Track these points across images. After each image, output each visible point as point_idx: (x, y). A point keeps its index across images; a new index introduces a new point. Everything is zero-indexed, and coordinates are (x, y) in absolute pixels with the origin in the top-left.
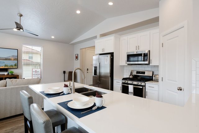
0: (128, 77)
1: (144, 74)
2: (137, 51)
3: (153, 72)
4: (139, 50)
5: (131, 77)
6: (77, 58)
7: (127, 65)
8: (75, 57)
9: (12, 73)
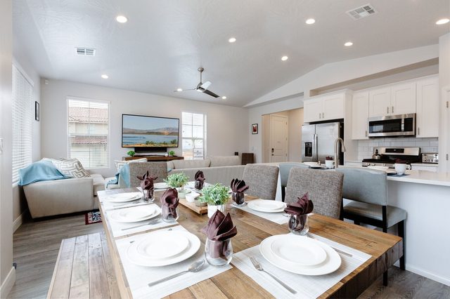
0: (371, 158)
1: (403, 152)
2: (389, 115)
3: (420, 149)
4: (392, 114)
5: (377, 157)
6: (255, 130)
7: (368, 138)
8: (251, 129)
9: (172, 153)
